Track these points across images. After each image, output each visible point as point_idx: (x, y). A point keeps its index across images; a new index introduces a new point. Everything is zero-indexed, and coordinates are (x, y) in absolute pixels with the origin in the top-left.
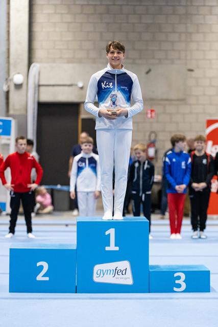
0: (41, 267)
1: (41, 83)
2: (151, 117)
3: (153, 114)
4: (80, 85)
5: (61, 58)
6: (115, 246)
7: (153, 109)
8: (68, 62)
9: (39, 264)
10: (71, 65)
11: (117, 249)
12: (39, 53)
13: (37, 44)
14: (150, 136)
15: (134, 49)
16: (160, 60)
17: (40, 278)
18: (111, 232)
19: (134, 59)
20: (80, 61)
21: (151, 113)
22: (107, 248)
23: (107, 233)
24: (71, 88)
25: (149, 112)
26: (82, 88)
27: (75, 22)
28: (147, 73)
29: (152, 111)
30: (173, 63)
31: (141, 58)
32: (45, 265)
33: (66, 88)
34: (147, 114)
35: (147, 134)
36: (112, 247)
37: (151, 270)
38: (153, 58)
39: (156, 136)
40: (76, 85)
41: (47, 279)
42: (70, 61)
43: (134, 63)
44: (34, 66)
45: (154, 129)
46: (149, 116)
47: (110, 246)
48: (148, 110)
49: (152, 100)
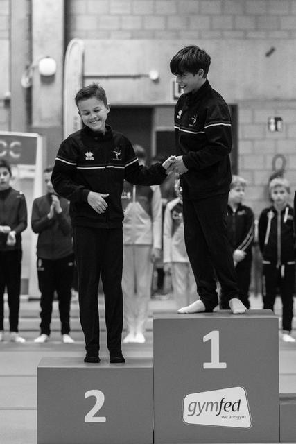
0: (93, 400)
1: (87, 74)
2: (276, 129)
3: (279, 123)
4: (154, 75)
5: (120, 29)
6: (220, 361)
7: (278, 116)
8: (132, 38)
9: (88, 394)
10: (137, 42)
11: (223, 366)
12: (83, 22)
14: (274, 163)
15: (245, 14)
16: (289, 31)
17: (90, 418)
18: (214, 337)
19: (245, 31)
20: (153, 35)
21: (276, 124)
22: (206, 366)
23: (206, 339)
24: (137, 81)
25: (273, 121)
26: (156, 81)
28: (268, 54)
29: (277, 119)
31: (257, 29)
32: (100, 396)
33: (130, 81)
34: (269, 124)
35: (270, 159)
36: (215, 363)
37: (282, 403)
38: (279, 29)
39: (285, 162)
40: (147, 76)
41: (103, 419)
42: (134, 35)
43: (245, 38)
44: (74, 44)
45: (280, 151)
46: (273, 127)
47: (211, 362)
48: (269, 119)
49: (277, 100)
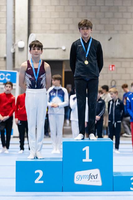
0: (38, 174)
2: (112, 70)
4: (64, 48)
5: (50, 30)
6: (90, 159)
7: (113, 64)
8: (55, 33)
9: (36, 172)
10: (57, 35)
11: (91, 160)
12: (35, 27)
13: (34, 21)
14: (111, 83)
15: (100, 24)
16: (118, 31)
17: (37, 181)
18: (87, 149)
19: (100, 31)
20: (63, 32)
21: (112, 67)
22: (84, 160)
23: (84, 149)
24: (57, 50)
25: (111, 66)
26: (65, 50)
27: (60, 5)
28: (109, 40)
29: (112, 66)
30: (127, 33)
31: (105, 30)
32: (41, 173)
33: (54, 50)
34: (109, 68)
35: (110, 82)
36: (87, 159)
37: (114, 176)
38: (114, 30)
39: (116, 83)
40: (61, 48)
41: (42, 182)
42: (56, 32)
43: (100, 33)
44: (31, 36)
45: (114, 78)
46: (111, 69)
47: (85, 159)
48: (110, 65)
49: (113, 58)
